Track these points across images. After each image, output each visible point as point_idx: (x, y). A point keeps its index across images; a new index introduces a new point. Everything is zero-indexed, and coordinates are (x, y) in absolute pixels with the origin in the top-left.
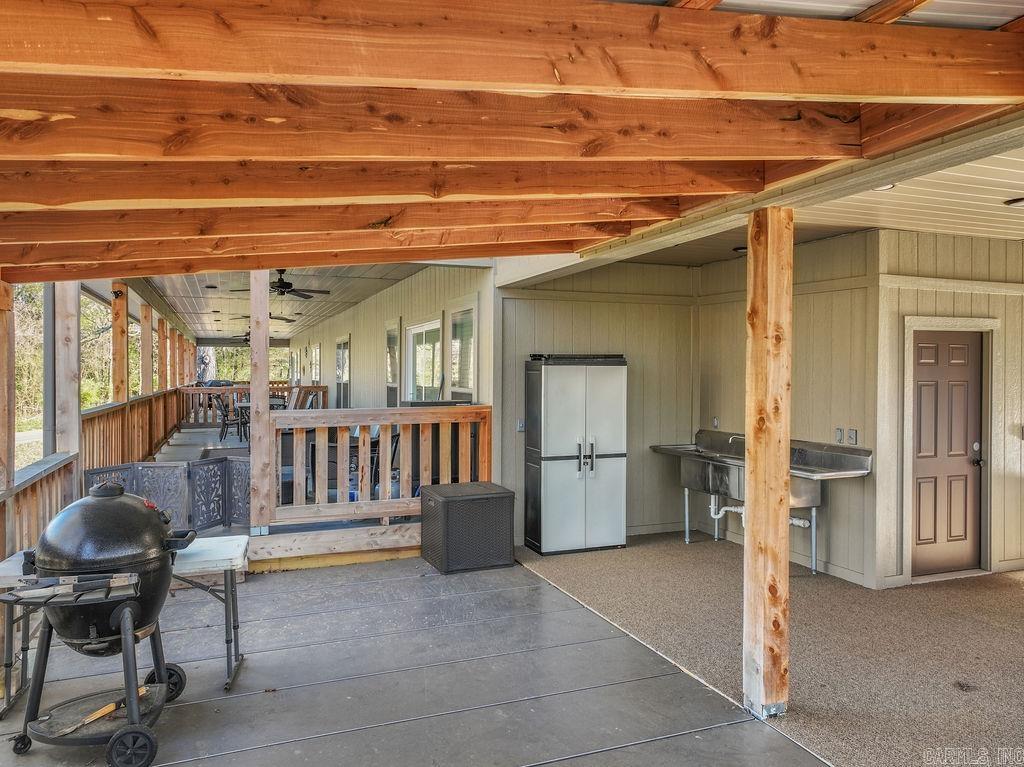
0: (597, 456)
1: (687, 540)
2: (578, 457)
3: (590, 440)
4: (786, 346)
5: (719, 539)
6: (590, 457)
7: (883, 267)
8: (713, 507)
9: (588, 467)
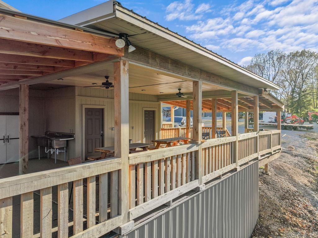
0: (10, 139)
1: (39, 159)
2: (4, 139)
3: (8, 135)
4: (27, 112)
5: (49, 158)
6: (8, 139)
7: (76, 94)
8: (46, 150)
9: (7, 142)
